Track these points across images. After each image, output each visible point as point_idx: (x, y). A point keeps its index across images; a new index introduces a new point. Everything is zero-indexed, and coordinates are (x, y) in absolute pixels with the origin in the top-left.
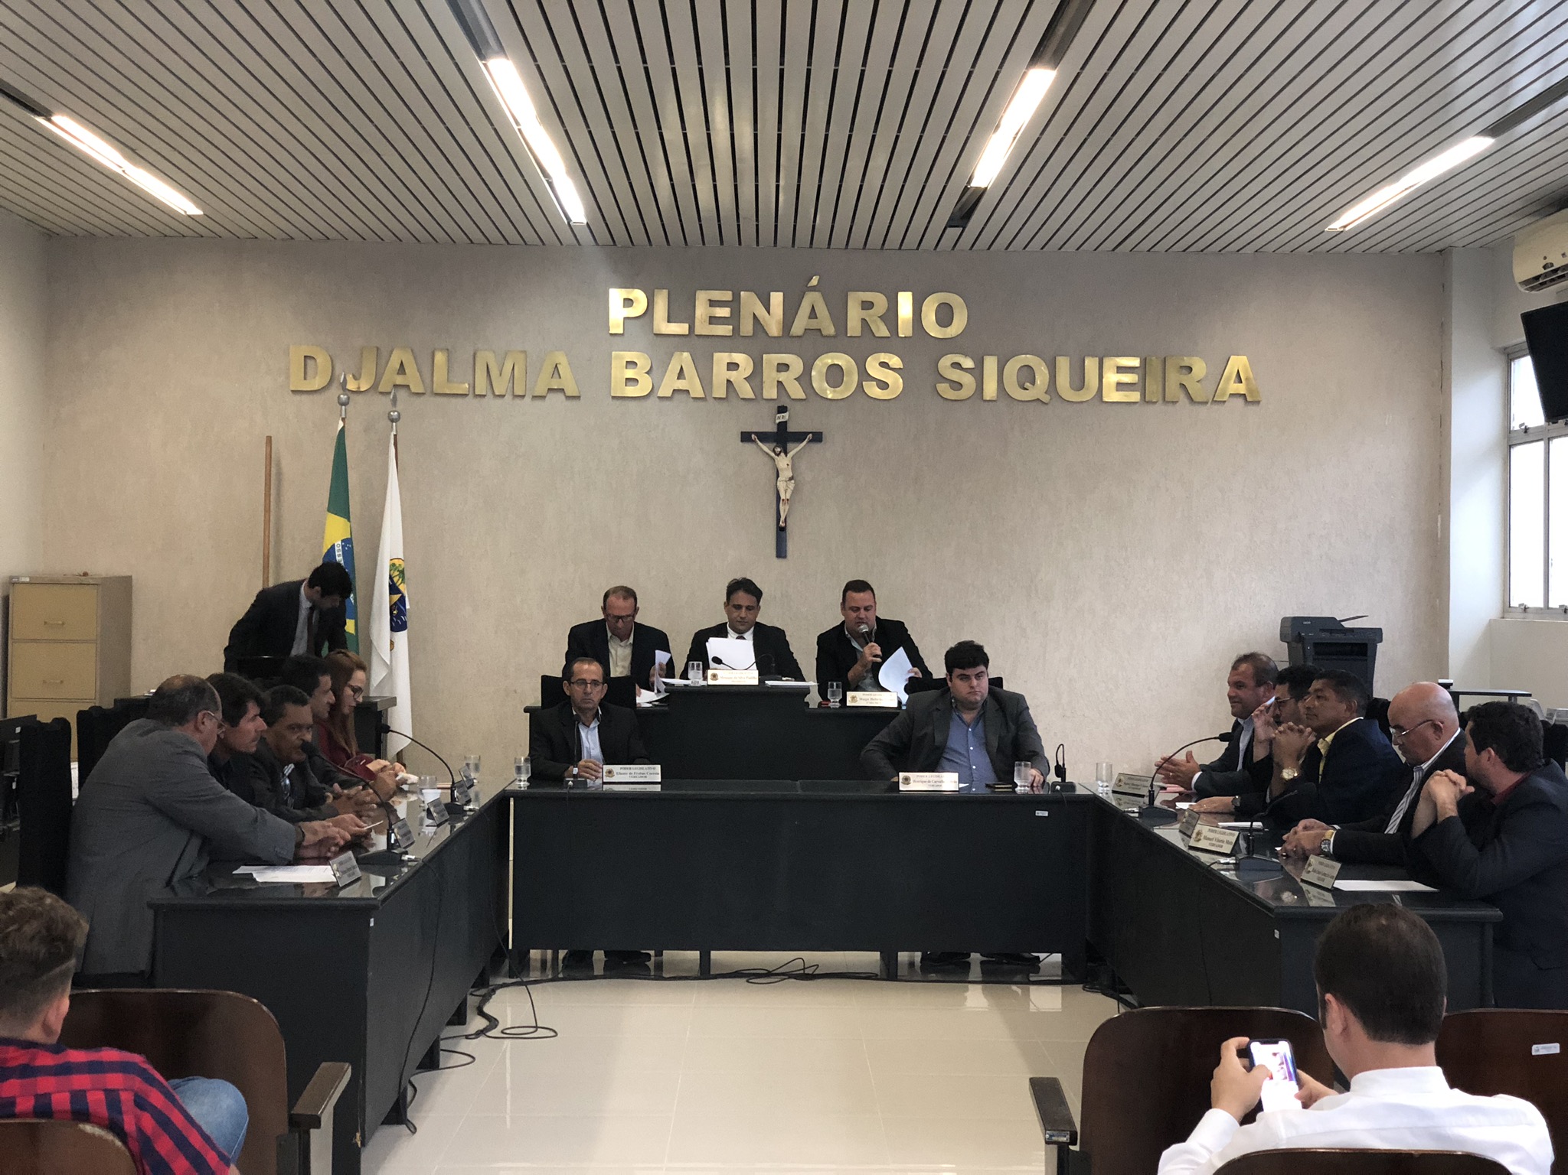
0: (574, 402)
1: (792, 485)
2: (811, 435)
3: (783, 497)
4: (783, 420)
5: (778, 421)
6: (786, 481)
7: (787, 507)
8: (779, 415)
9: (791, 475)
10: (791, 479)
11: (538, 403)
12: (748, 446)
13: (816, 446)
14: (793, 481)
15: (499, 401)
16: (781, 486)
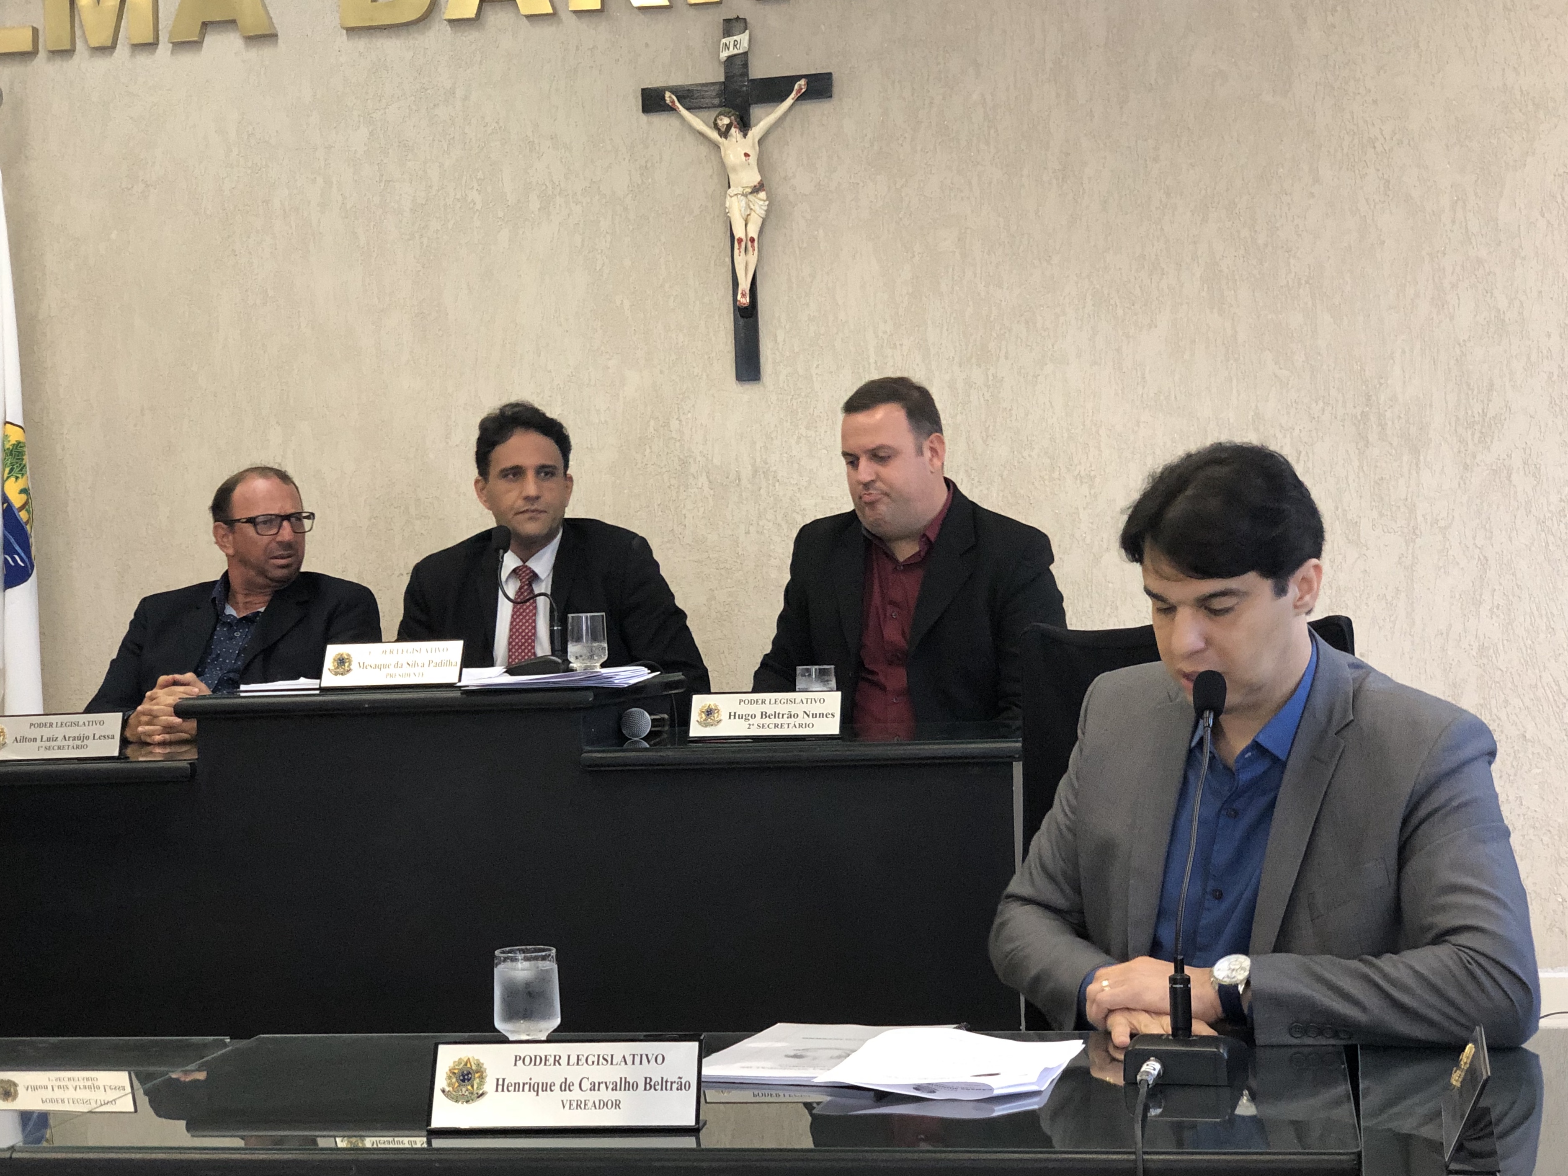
0: (266, 52)
1: (760, 203)
2: (803, 82)
3: (739, 233)
4: (736, 52)
5: (724, 55)
6: (745, 195)
7: (753, 258)
8: (724, 41)
9: (755, 178)
10: (756, 190)
11: (187, 59)
12: (659, 120)
13: (816, 109)
14: (762, 195)
15: (102, 64)
16: (736, 207)
